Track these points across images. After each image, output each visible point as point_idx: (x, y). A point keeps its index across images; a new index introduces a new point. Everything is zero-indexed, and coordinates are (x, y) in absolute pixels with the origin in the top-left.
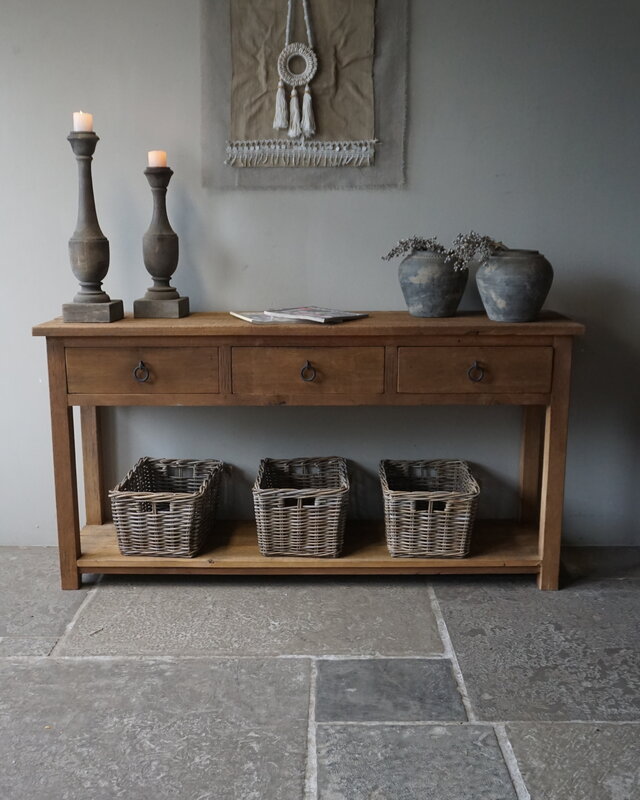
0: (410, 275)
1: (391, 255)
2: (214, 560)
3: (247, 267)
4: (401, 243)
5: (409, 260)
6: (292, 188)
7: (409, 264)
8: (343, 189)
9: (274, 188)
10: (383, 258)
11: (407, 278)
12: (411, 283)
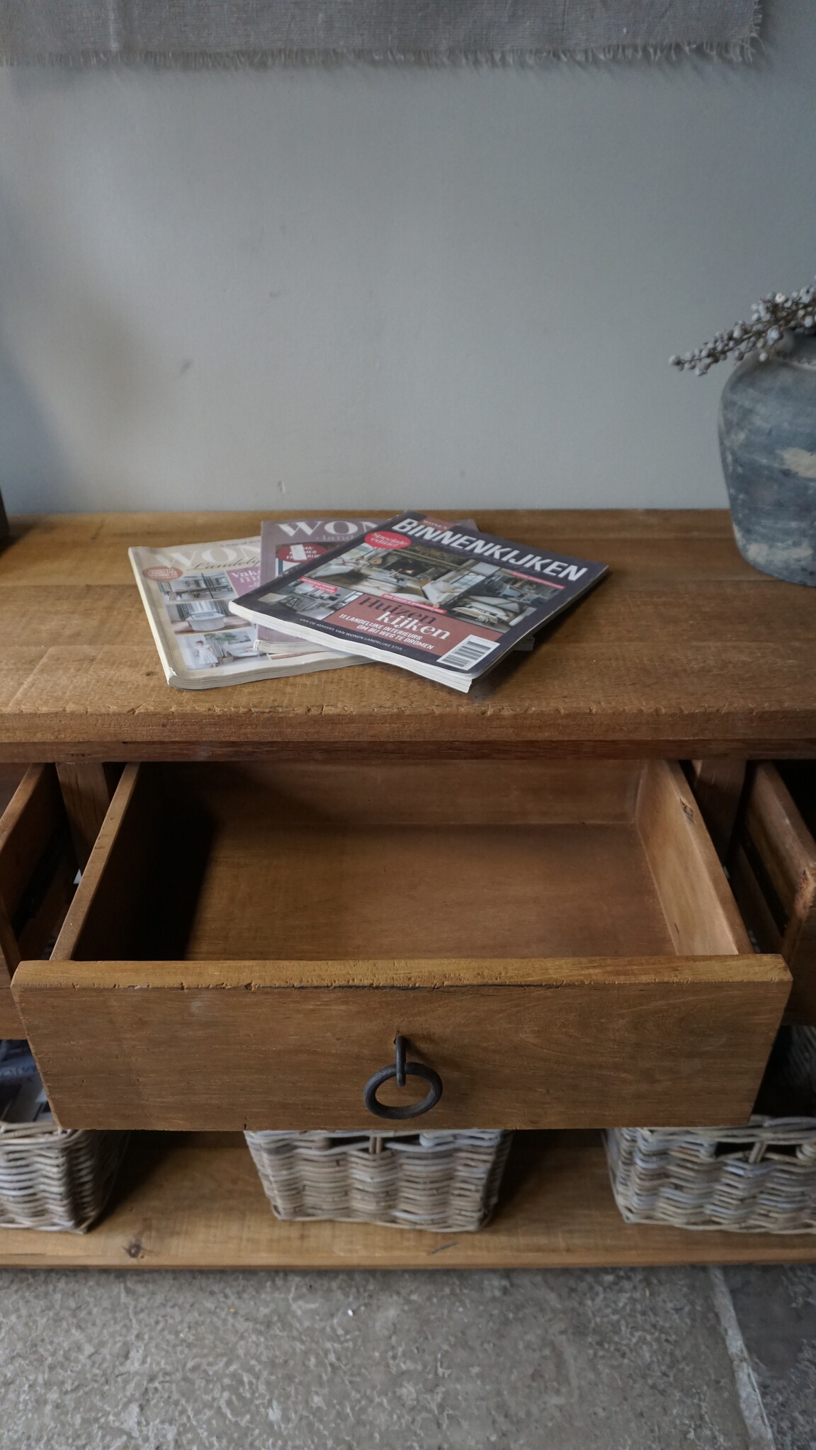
0: (788, 443)
1: (715, 356)
2: (145, 1244)
3: (187, 365)
4: (774, 308)
5: (785, 377)
6: (330, 59)
7: (784, 392)
8: (522, 65)
9: (257, 59)
10: (679, 363)
11: (769, 450)
12: (787, 473)
